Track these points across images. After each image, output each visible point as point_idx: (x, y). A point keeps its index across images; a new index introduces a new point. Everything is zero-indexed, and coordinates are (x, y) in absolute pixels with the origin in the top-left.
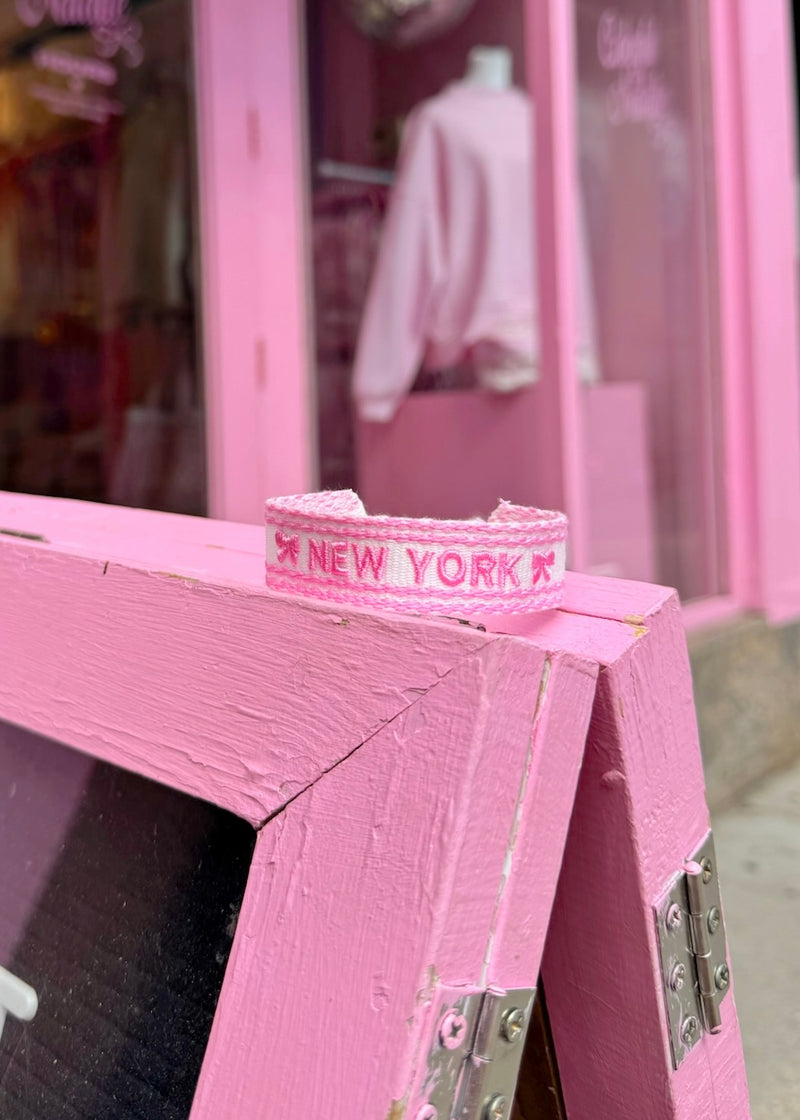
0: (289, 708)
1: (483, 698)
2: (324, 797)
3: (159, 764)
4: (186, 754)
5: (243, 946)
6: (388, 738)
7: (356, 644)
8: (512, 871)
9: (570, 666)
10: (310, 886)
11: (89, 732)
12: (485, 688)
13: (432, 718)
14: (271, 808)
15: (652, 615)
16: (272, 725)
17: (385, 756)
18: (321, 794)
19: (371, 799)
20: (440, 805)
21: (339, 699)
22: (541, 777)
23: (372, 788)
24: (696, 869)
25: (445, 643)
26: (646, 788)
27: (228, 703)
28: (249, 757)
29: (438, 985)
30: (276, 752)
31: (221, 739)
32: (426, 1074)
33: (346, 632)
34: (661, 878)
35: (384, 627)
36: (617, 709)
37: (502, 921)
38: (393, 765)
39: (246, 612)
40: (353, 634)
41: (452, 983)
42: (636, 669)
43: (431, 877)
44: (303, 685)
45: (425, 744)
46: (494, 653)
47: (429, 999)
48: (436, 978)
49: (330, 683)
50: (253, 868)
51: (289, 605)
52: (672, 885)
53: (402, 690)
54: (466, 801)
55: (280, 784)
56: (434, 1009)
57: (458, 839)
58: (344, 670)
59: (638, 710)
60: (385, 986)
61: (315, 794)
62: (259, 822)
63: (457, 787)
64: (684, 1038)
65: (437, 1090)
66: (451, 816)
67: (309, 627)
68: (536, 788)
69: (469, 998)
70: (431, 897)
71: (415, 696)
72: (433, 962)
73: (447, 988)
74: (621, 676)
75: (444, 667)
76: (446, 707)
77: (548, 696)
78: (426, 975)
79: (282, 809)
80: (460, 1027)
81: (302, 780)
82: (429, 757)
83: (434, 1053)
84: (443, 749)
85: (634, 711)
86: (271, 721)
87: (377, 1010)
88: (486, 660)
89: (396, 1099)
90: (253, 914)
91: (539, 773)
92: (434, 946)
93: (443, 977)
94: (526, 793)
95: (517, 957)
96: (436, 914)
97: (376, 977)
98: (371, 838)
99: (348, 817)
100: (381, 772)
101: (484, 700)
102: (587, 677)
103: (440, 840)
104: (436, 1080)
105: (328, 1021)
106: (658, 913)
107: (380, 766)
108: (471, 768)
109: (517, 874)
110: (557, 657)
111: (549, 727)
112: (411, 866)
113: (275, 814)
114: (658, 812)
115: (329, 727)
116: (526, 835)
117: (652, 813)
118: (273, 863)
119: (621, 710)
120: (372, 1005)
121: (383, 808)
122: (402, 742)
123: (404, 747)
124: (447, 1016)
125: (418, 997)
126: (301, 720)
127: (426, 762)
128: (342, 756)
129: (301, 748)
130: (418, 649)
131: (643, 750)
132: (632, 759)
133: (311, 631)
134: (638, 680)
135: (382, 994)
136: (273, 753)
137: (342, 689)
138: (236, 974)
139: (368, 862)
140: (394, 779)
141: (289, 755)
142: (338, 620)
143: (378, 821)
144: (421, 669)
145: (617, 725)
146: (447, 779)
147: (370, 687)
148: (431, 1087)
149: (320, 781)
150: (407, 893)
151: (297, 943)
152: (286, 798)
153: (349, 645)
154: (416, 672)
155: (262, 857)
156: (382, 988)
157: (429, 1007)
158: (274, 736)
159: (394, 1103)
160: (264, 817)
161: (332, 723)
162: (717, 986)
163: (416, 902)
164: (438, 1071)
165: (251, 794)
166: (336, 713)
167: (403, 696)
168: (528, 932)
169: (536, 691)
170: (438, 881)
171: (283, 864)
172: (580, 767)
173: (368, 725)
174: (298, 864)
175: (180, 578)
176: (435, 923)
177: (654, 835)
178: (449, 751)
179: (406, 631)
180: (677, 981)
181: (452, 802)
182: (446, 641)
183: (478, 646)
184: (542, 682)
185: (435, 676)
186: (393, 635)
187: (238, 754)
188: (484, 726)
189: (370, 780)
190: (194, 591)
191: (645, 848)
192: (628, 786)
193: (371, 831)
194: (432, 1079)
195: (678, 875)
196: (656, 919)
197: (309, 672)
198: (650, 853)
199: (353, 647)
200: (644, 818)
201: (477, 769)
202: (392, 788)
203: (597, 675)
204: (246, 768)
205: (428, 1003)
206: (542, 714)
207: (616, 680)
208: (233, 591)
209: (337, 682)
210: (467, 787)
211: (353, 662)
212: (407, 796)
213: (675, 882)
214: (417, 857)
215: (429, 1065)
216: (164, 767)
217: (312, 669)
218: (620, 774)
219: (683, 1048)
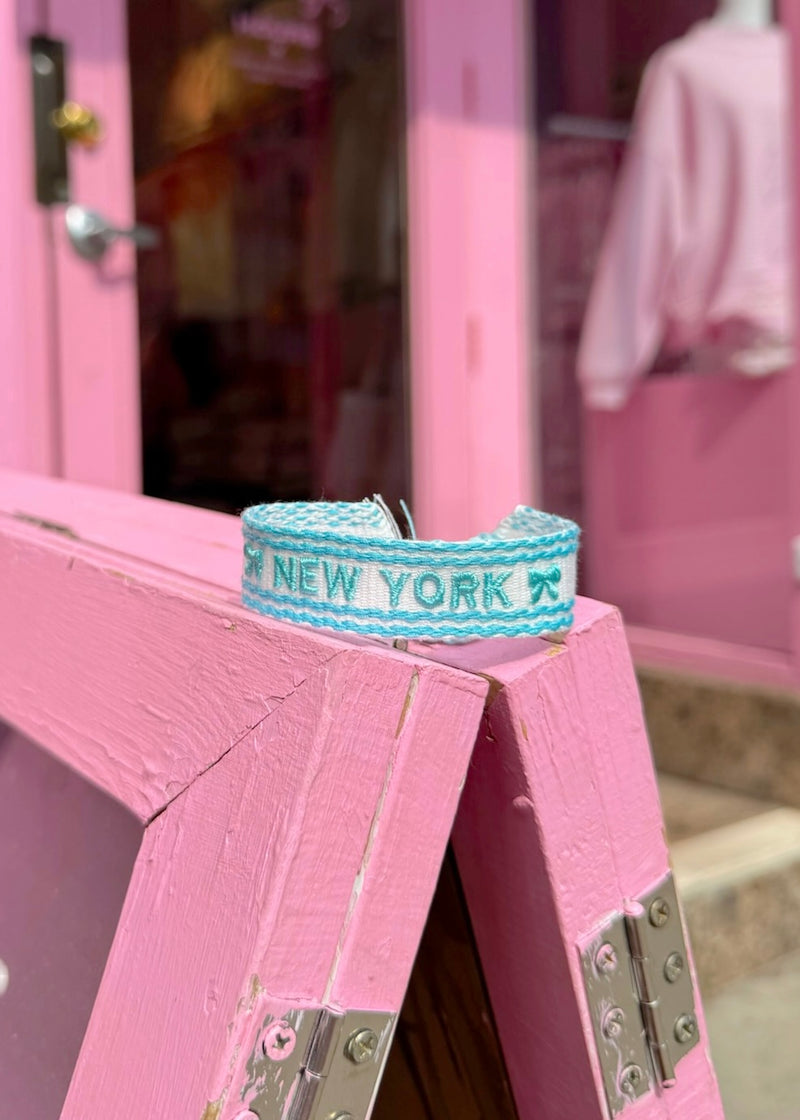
0: (183, 710)
1: (326, 710)
2: (196, 800)
3: (84, 757)
4: (103, 748)
5: (121, 940)
6: (249, 745)
7: (239, 649)
8: (363, 889)
9: (445, 683)
10: (175, 886)
11: (41, 722)
12: (328, 700)
13: (284, 727)
14: (157, 807)
15: (577, 634)
16: (169, 726)
17: (245, 762)
18: (194, 796)
19: (229, 804)
20: (278, 815)
21: (220, 703)
22: (402, 796)
23: (231, 793)
24: (637, 911)
25: (305, 653)
26: (565, 819)
27: (141, 701)
28: (149, 755)
29: (262, 995)
30: (168, 753)
31: (130, 736)
32: (246, 1080)
33: (233, 637)
34: (589, 916)
35: (261, 634)
36: (519, 731)
37: (351, 940)
38: (248, 772)
39: (164, 613)
40: (238, 640)
41: (283, 995)
42: (545, 689)
43: (263, 887)
44: (195, 688)
45: (276, 753)
46: (341, 665)
47: (251, 1008)
48: (260, 988)
49: (215, 687)
50: (137, 864)
51: (196, 607)
52: (606, 924)
53: (266, 697)
54: (300, 813)
55: (166, 783)
56: (255, 1018)
57: (290, 851)
58: (225, 674)
59: (550, 734)
60: (216, 991)
61: (189, 796)
62: (146, 820)
63: (293, 798)
64: (624, 1089)
65: (259, 1098)
66: (285, 827)
67: (207, 631)
68: (395, 805)
69: (302, 1013)
70: (261, 907)
71: (275, 704)
72: (256, 971)
73: (274, 999)
74: (522, 696)
75: (300, 676)
76: (295, 716)
77: (413, 711)
78: (248, 984)
79: (164, 809)
80: (288, 1040)
81: (182, 781)
82: (277, 765)
83: (255, 1061)
84: (289, 758)
85: (543, 734)
86: (169, 722)
87: (207, 1013)
88: (333, 670)
89: (211, 1101)
90: (132, 908)
91: (400, 791)
92: (259, 956)
93: (269, 988)
94: (384, 810)
95: (371, 979)
96: (263, 924)
97: (210, 981)
98: (224, 843)
99: (210, 820)
100: (240, 778)
101: (327, 713)
102: (469, 695)
103: (274, 851)
104: (259, 1089)
105: (171, 1020)
106: (583, 952)
107: (240, 772)
108: (308, 779)
109: (370, 894)
110: (426, 672)
111: (413, 743)
112: (249, 874)
113: (159, 813)
114: (583, 845)
115: (208, 731)
116: (381, 853)
117: (575, 845)
118: (151, 861)
119: (524, 732)
120: (205, 1007)
121: (237, 814)
122: (258, 748)
123: (260, 755)
124: (274, 1026)
125: (240, 1004)
126: (189, 722)
127: (273, 771)
128: (214, 760)
129: (186, 750)
130: (283, 658)
131: (558, 777)
132: (542, 786)
133: (208, 635)
134: (549, 702)
135: (213, 998)
136: (165, 753)
137: (224, 694)
138: (113, 966)
139: (220, 867)
140: (248, 786)
141: (177, 756)
142: (228, 624)
143: (231, 826)
144: (284, 679)
145: (520, 748)
146: (286, 788)
147: (244, 693)
148: (252, 1094)
149: (195, 783)
150: (244, 900)
151: (159, 942)
152: (169, 798)
153: (233, 651)
154: (280, 680)
155: (145, 854)
156: (213, 992)
157: (250, 1015)
158: (170, 736)
159: (209, 1104)
160: (150, 815)
161: (211, 727)
162: (677, 1038)
163: (249, 910)
164: (261, 1080)
165: (145, 792)
166: (216, 717)
167: (266, 703)
168: (388, 954)
169: (399, 707)
170: (267, 891)
171: (158, 862)
172: (460, 788)
173: (237, 731)
174: (169, 864)
175: (123, 576)
176: (261, 933)
177: (579, 869)
178: (292, 762)
179: (277, 639)
180: (611, 1026)
181: (288, 811)
182: (306, 651)
183: (328, 657)
184: (408, 697)
185: (292, 685)
186: (267, 642)
187: (142, 753)
188: (324, 738)
189: (231, 786)
190: (130, 590)
191: (564, 882)
192: (538, 815)
193: (225, 836)
194: (254, 1087)
195: (614, 915)
196: (581, 959)
197: (202, 675)
198: (573, 888)
199: (237, 652)
200: (562, 851)
201: (314, 781)
202: (246, 795)
203: (486, 693)
204: (144, 766)
205: (249, 1012)
206: (407, 730)
207: (516, 700)
208: (157, 590)
209: (220, 687)
210: (301, 799)
211: (235, 667)
212: (256, 804)
213: (609, 922)
214: (256, 864)
215: (250, 1072)
216: (88, 760)
217: (204, 673)
218: (527, 800)
219: (622, 1099)
